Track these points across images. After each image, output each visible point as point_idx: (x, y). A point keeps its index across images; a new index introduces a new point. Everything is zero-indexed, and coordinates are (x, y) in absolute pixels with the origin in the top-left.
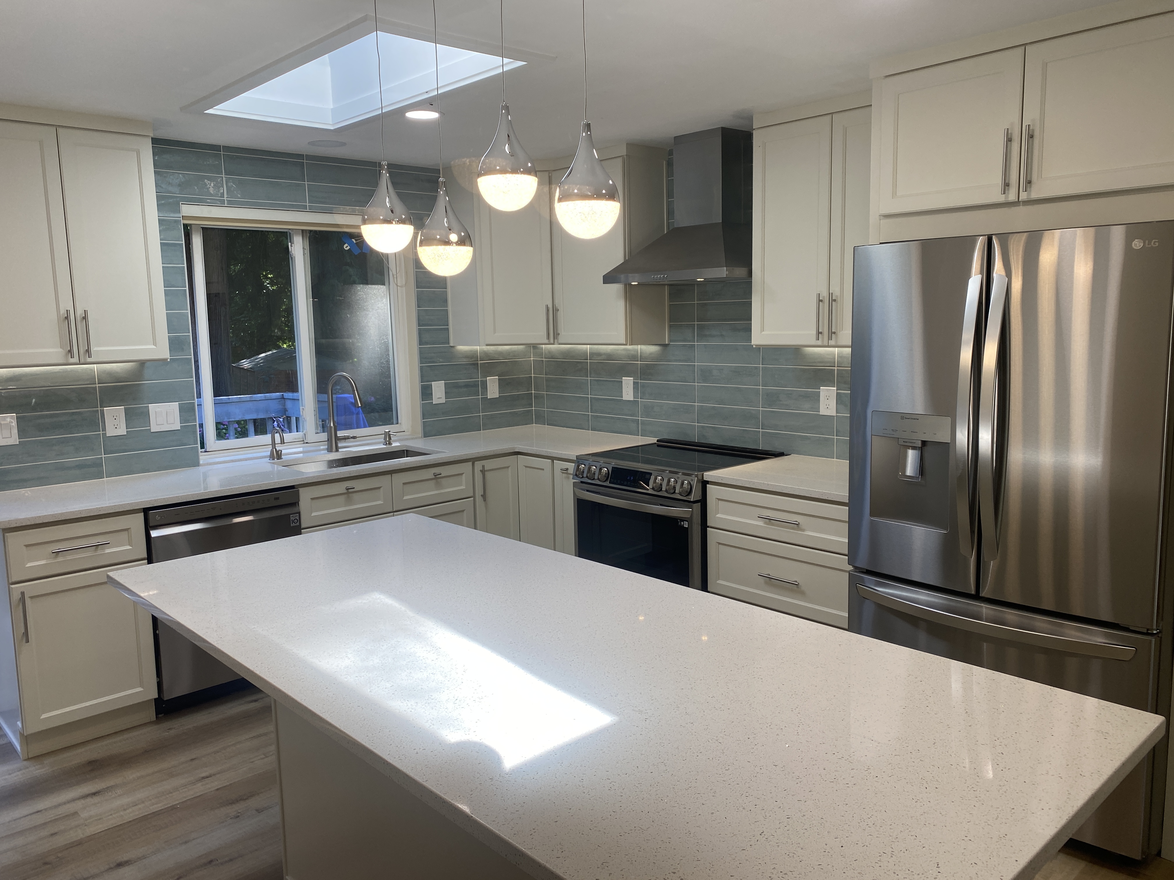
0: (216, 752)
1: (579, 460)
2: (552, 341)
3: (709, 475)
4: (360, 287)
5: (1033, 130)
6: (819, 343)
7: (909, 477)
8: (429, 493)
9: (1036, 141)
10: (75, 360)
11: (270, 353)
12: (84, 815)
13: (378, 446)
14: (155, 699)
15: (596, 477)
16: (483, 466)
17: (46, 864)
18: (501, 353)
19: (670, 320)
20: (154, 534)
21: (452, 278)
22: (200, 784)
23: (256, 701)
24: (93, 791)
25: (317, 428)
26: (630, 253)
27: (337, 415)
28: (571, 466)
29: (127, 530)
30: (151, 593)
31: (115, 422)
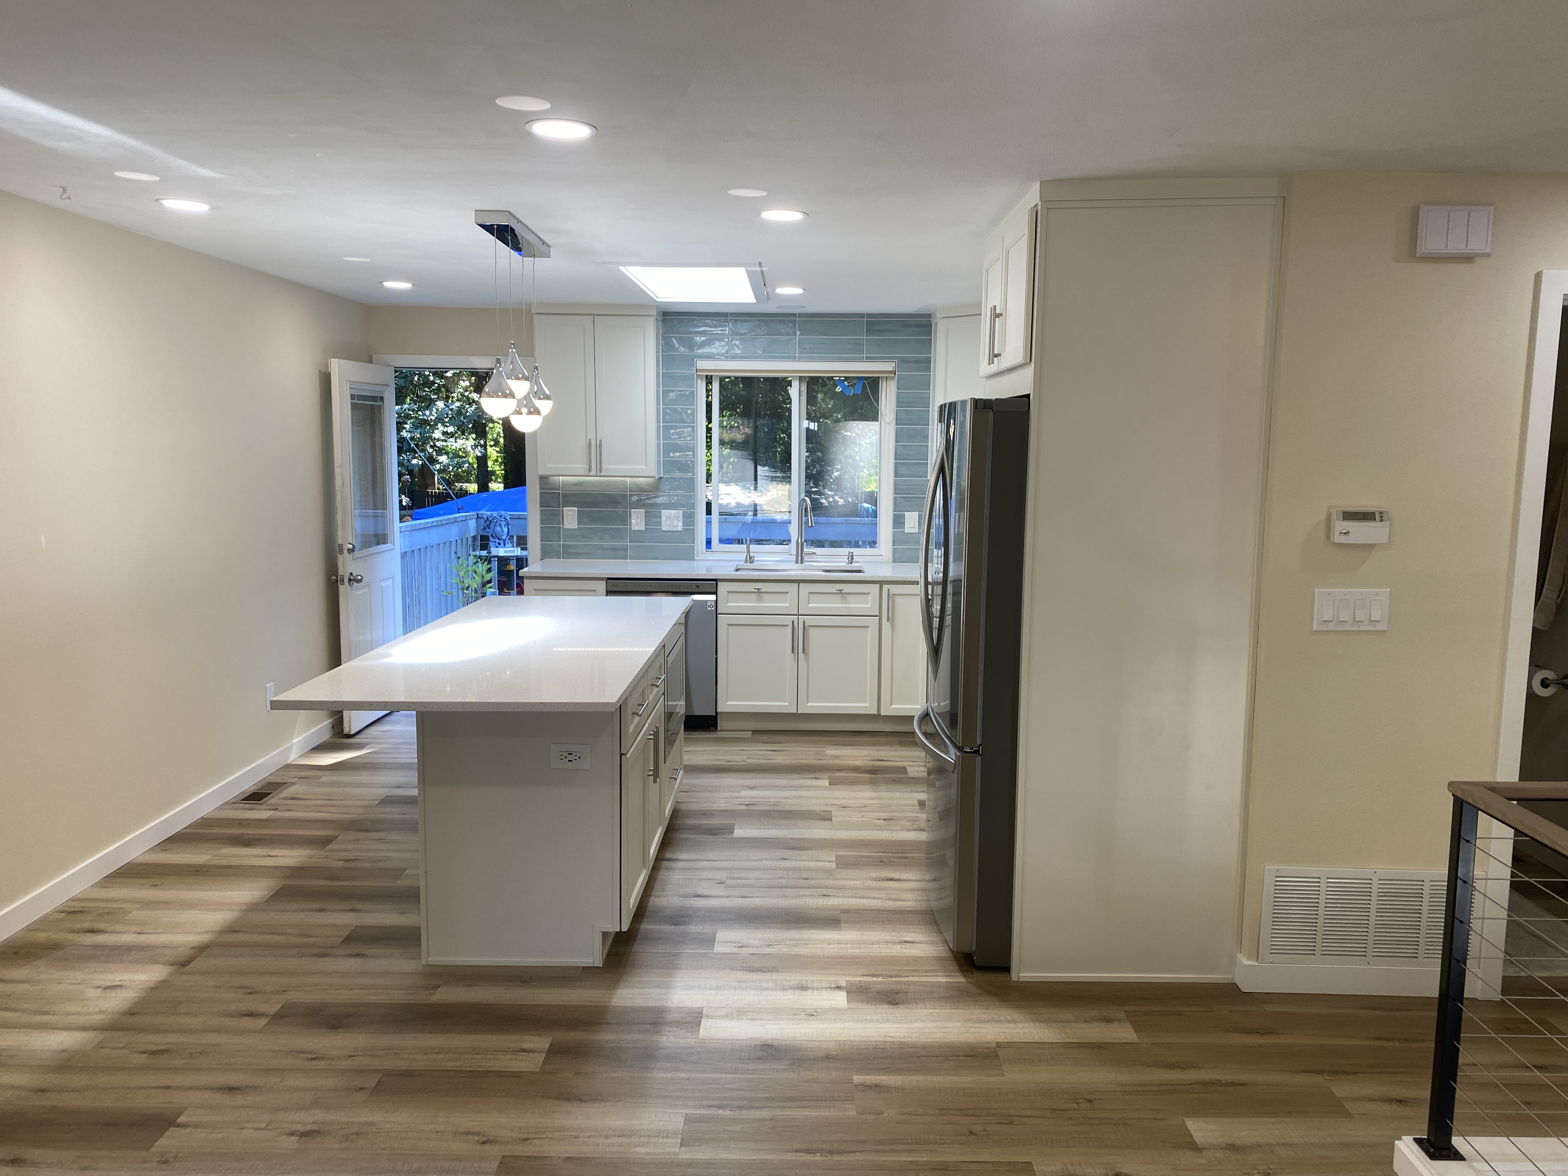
8: (834, 604)
10: (595, 473)
29: (594, 590)
31: (637, 521)
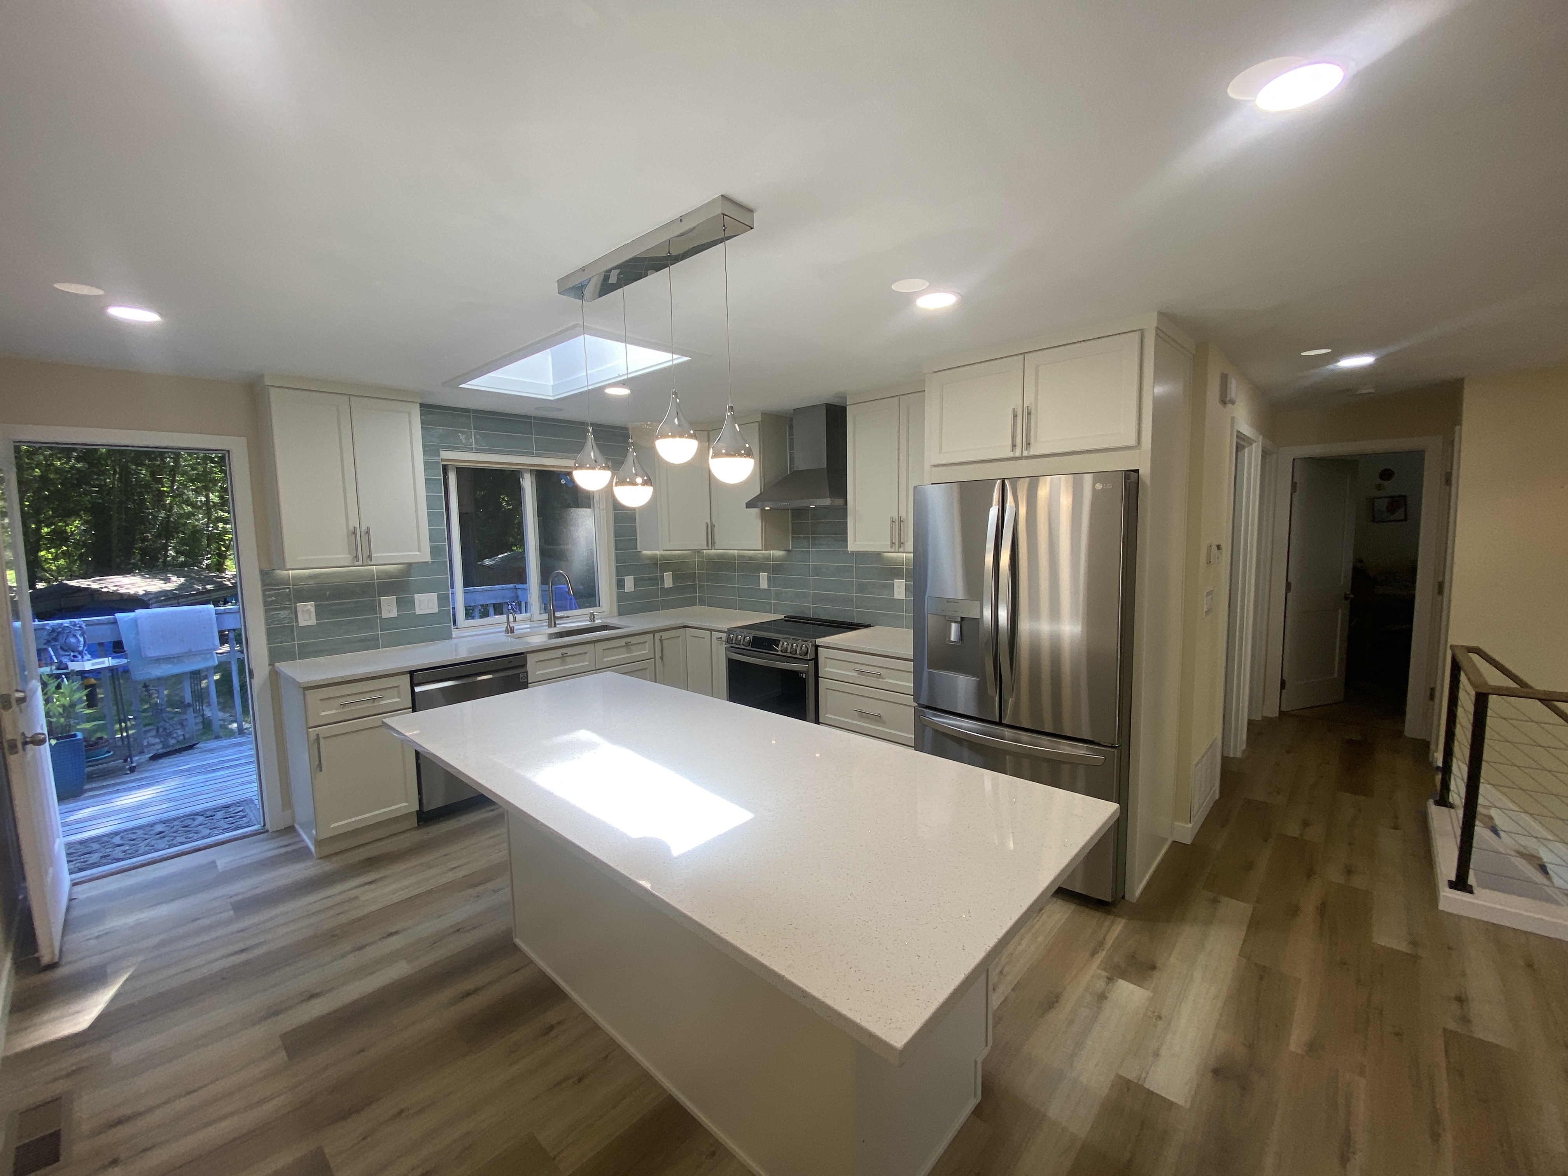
0: (462, 849)
1: (730, 631)
2: (710, 548)
3: (820, 641)
4: (573, 510)
5: (1031, 410)
6: (893, 550)
7: (953, 642)
8: (622, 656)
9: (1033, 416)
10: (360, 563)
11: (506, 554)
12: (363, 898)
13: (586, 623)
14: (417, 811)
15: (741, 644)
16: (661, 637)
17: (334, 936)
18: (674, 556)
19: (793, 533)
20: (418, 689)
21: (638, 508)
22: (450, 873)
23: (493, 810)
24: (370, 880)
25: (541, 610)
26: (764, 486)
27: (556, 600)
28: (724, 636)
29: (397, 687)
30: (415, 733)
31: (389, 607)
